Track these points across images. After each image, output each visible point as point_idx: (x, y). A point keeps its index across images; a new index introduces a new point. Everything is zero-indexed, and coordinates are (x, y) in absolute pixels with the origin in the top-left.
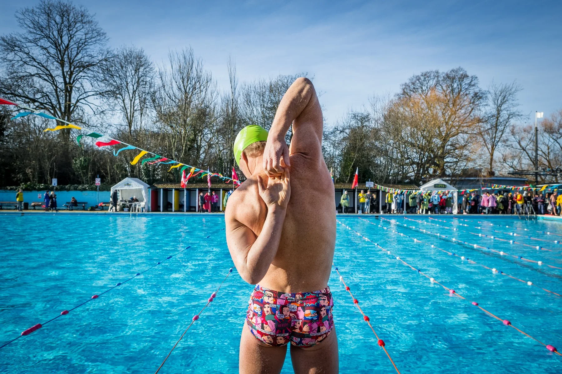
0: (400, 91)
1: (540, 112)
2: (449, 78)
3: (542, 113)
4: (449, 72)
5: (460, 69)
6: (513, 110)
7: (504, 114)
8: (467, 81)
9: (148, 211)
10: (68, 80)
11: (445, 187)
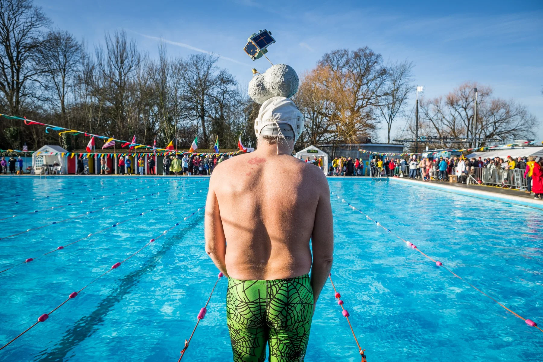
0: (315, 67)
1: (420, 86)
2: (357, 56)
3: (422, 87)
4: (358, 51)
5: (367, 48)
6: (411, 84)
7: (403, 89)
8: (373, 58)
9: (65, 174)
10: (14, 58)
11: (317, 152)
